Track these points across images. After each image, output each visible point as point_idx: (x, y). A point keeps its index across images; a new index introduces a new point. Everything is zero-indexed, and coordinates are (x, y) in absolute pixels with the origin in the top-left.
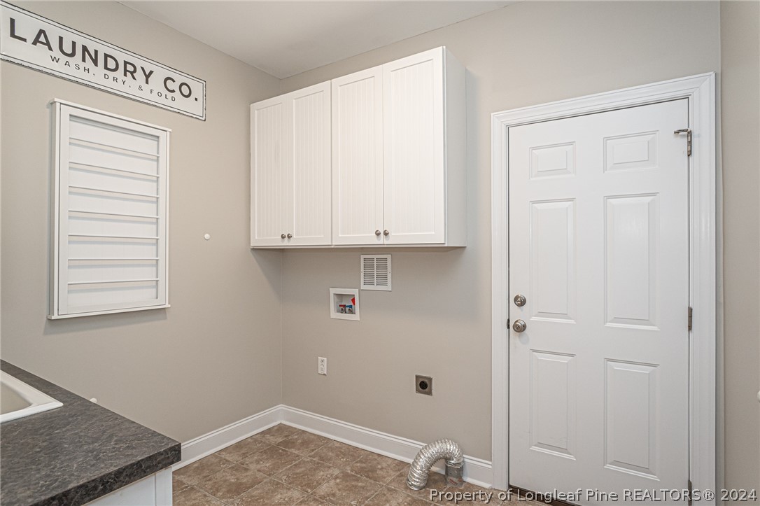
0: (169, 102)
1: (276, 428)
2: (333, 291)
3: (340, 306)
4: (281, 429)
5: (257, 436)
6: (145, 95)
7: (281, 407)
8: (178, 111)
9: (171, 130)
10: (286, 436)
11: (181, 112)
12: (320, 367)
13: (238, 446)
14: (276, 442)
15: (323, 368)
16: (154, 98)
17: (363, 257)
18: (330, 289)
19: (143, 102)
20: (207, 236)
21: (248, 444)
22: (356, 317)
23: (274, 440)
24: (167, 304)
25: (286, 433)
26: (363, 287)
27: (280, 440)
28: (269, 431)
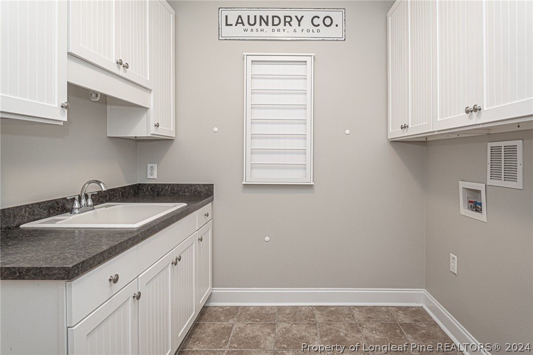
0: (316, 34)
1: (414, 309)
2: (463, 185)
3: (470, 202)
4: (419, 311)
5: (393, 308)
6: (299, 34)
7: (423, 291)
8: (322, 39)
9: (314, 54)
10: (416, 321)
11: (324, 39)
12: (452, 264)
13: (371, 309)
14: (402, 321)
15: (454, 267)
16: (305, 34)
17: (490, 145)
18: (460, 182)
19: (297, 40)
20: (347, 132)
21: (380, 311)
22: (482, 217)
23: (402, 318)
24: (312, 182)
25: (418, 318)
26: (490, 182)
27: (407, 321)
28: (405, 309)
